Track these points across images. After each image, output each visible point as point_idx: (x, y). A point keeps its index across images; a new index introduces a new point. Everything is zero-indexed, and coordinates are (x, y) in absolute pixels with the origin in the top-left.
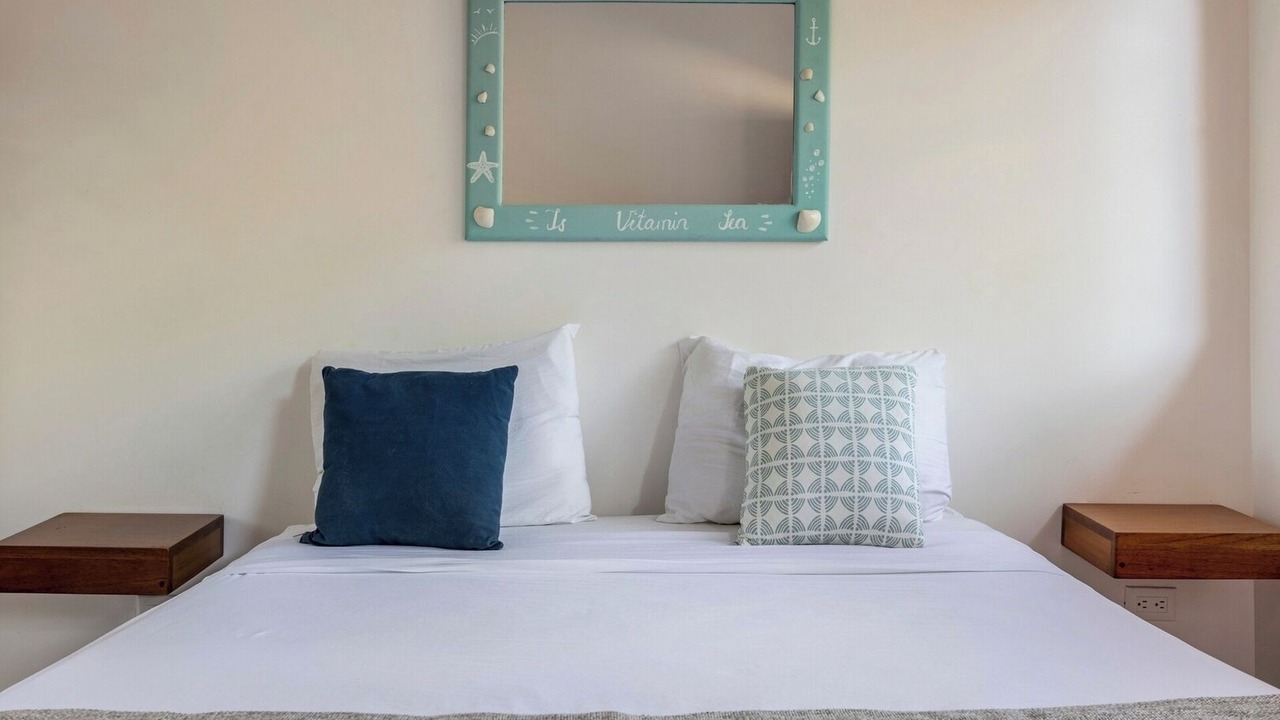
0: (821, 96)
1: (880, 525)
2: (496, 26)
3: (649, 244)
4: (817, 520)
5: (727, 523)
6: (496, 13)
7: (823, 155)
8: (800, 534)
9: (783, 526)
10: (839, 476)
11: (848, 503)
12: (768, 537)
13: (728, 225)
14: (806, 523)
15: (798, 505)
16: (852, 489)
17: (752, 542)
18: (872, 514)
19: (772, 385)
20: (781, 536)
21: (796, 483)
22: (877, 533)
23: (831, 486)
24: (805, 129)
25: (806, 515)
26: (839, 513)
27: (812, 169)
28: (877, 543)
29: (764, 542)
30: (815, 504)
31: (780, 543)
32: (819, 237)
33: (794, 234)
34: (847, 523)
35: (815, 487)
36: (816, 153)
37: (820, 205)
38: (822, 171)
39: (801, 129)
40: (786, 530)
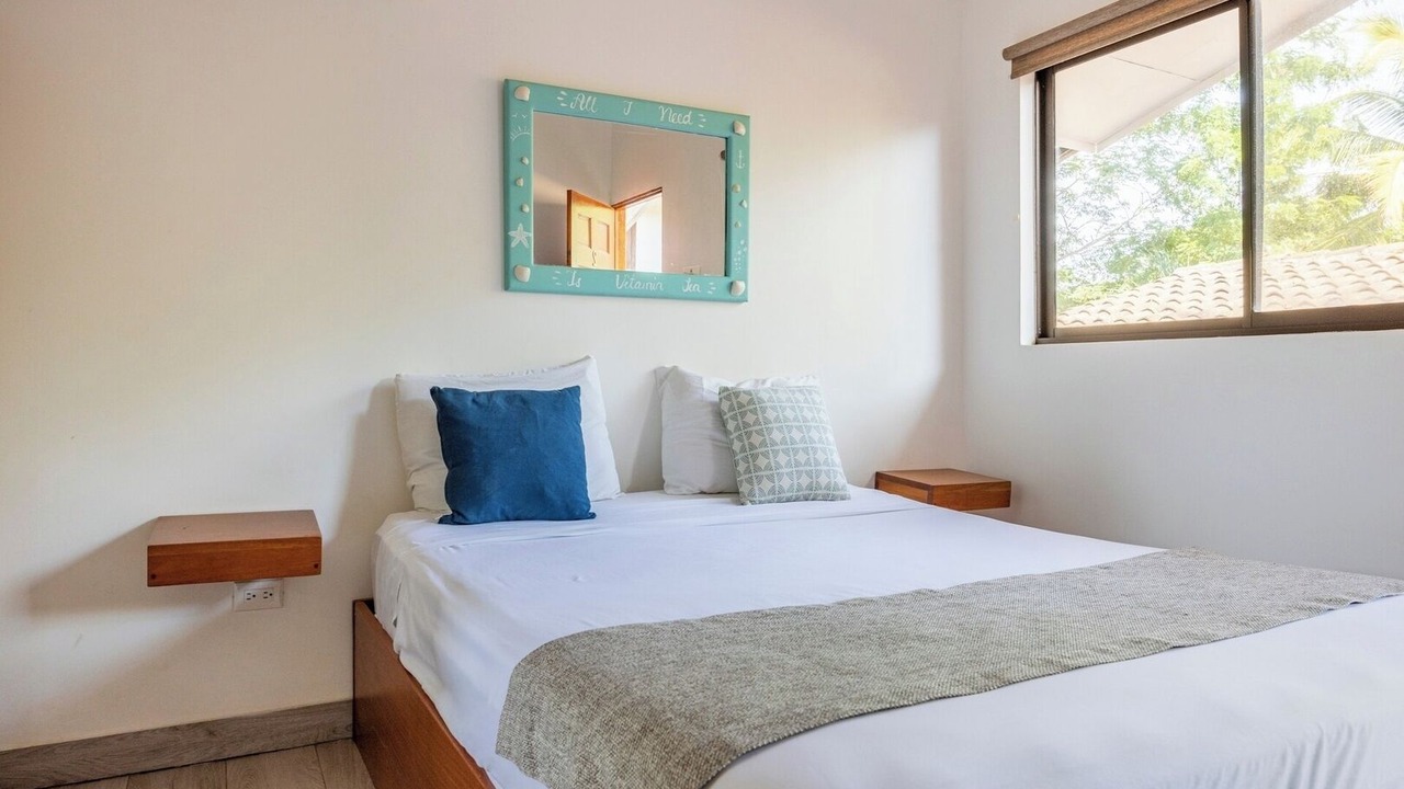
0: (745, 204)
1: (828, 487)
2: (529, 127)
3: (637, 300)
4: (792, 485)
5: (730, 491)
6: (528, 119)
7: (746, 245)
8: (782, 495)
9: (772, 491)
10: (802, 457)
11: (809, 474)
12: (763, 499)
13: (689, 288)
14: (786, 487)
15: (780, 476)
16: (810, 465)
17: (753, 502)
18: (823, 480)
19: (744, 399)
20: (771, 497)
21: (777, 463)
22: (825, 492)
23: (798, 464)
24: (736, 225)
25: (786, 483)
26: (805, 481)
27: (739, 253)
28: (825, 498)
29: (761, 502)
30: (790, 475)
31: (770, 502)
32: (743, 299)
33: (729, 297)
34: (810, 487)
35: (789, 464)
36: (742, 243)
37: (745, 279)
38: (745, 254)
39: (733, 226)
40: (774, 494)
